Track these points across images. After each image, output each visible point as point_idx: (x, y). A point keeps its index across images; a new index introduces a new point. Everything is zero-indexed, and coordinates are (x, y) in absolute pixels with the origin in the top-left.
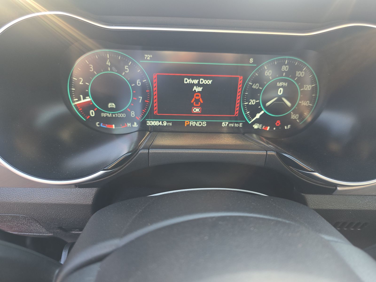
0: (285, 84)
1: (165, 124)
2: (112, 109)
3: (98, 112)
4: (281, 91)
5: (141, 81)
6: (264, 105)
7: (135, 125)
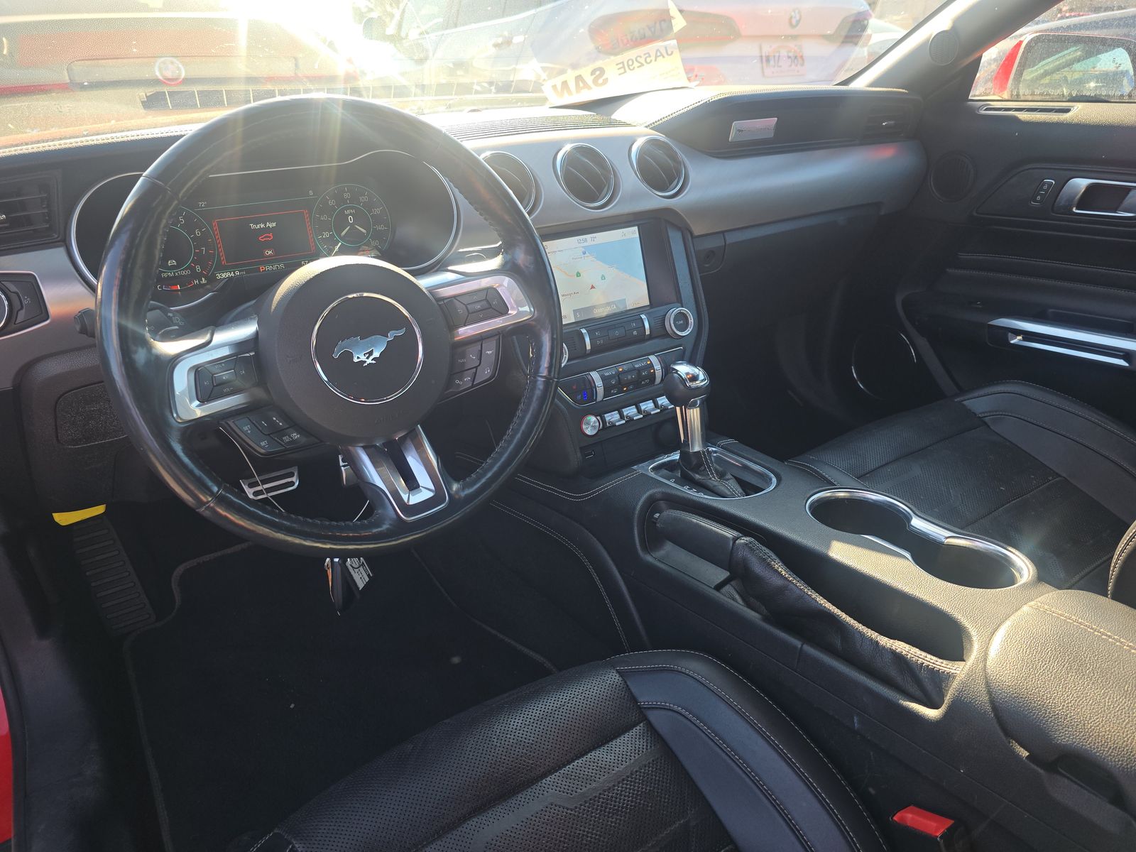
0: (353, 211)
1: (238, 273)
2: (173, 267)
4: (351, 219)
5: (200, 231)
6: (339, 235)
7: (204, 281)
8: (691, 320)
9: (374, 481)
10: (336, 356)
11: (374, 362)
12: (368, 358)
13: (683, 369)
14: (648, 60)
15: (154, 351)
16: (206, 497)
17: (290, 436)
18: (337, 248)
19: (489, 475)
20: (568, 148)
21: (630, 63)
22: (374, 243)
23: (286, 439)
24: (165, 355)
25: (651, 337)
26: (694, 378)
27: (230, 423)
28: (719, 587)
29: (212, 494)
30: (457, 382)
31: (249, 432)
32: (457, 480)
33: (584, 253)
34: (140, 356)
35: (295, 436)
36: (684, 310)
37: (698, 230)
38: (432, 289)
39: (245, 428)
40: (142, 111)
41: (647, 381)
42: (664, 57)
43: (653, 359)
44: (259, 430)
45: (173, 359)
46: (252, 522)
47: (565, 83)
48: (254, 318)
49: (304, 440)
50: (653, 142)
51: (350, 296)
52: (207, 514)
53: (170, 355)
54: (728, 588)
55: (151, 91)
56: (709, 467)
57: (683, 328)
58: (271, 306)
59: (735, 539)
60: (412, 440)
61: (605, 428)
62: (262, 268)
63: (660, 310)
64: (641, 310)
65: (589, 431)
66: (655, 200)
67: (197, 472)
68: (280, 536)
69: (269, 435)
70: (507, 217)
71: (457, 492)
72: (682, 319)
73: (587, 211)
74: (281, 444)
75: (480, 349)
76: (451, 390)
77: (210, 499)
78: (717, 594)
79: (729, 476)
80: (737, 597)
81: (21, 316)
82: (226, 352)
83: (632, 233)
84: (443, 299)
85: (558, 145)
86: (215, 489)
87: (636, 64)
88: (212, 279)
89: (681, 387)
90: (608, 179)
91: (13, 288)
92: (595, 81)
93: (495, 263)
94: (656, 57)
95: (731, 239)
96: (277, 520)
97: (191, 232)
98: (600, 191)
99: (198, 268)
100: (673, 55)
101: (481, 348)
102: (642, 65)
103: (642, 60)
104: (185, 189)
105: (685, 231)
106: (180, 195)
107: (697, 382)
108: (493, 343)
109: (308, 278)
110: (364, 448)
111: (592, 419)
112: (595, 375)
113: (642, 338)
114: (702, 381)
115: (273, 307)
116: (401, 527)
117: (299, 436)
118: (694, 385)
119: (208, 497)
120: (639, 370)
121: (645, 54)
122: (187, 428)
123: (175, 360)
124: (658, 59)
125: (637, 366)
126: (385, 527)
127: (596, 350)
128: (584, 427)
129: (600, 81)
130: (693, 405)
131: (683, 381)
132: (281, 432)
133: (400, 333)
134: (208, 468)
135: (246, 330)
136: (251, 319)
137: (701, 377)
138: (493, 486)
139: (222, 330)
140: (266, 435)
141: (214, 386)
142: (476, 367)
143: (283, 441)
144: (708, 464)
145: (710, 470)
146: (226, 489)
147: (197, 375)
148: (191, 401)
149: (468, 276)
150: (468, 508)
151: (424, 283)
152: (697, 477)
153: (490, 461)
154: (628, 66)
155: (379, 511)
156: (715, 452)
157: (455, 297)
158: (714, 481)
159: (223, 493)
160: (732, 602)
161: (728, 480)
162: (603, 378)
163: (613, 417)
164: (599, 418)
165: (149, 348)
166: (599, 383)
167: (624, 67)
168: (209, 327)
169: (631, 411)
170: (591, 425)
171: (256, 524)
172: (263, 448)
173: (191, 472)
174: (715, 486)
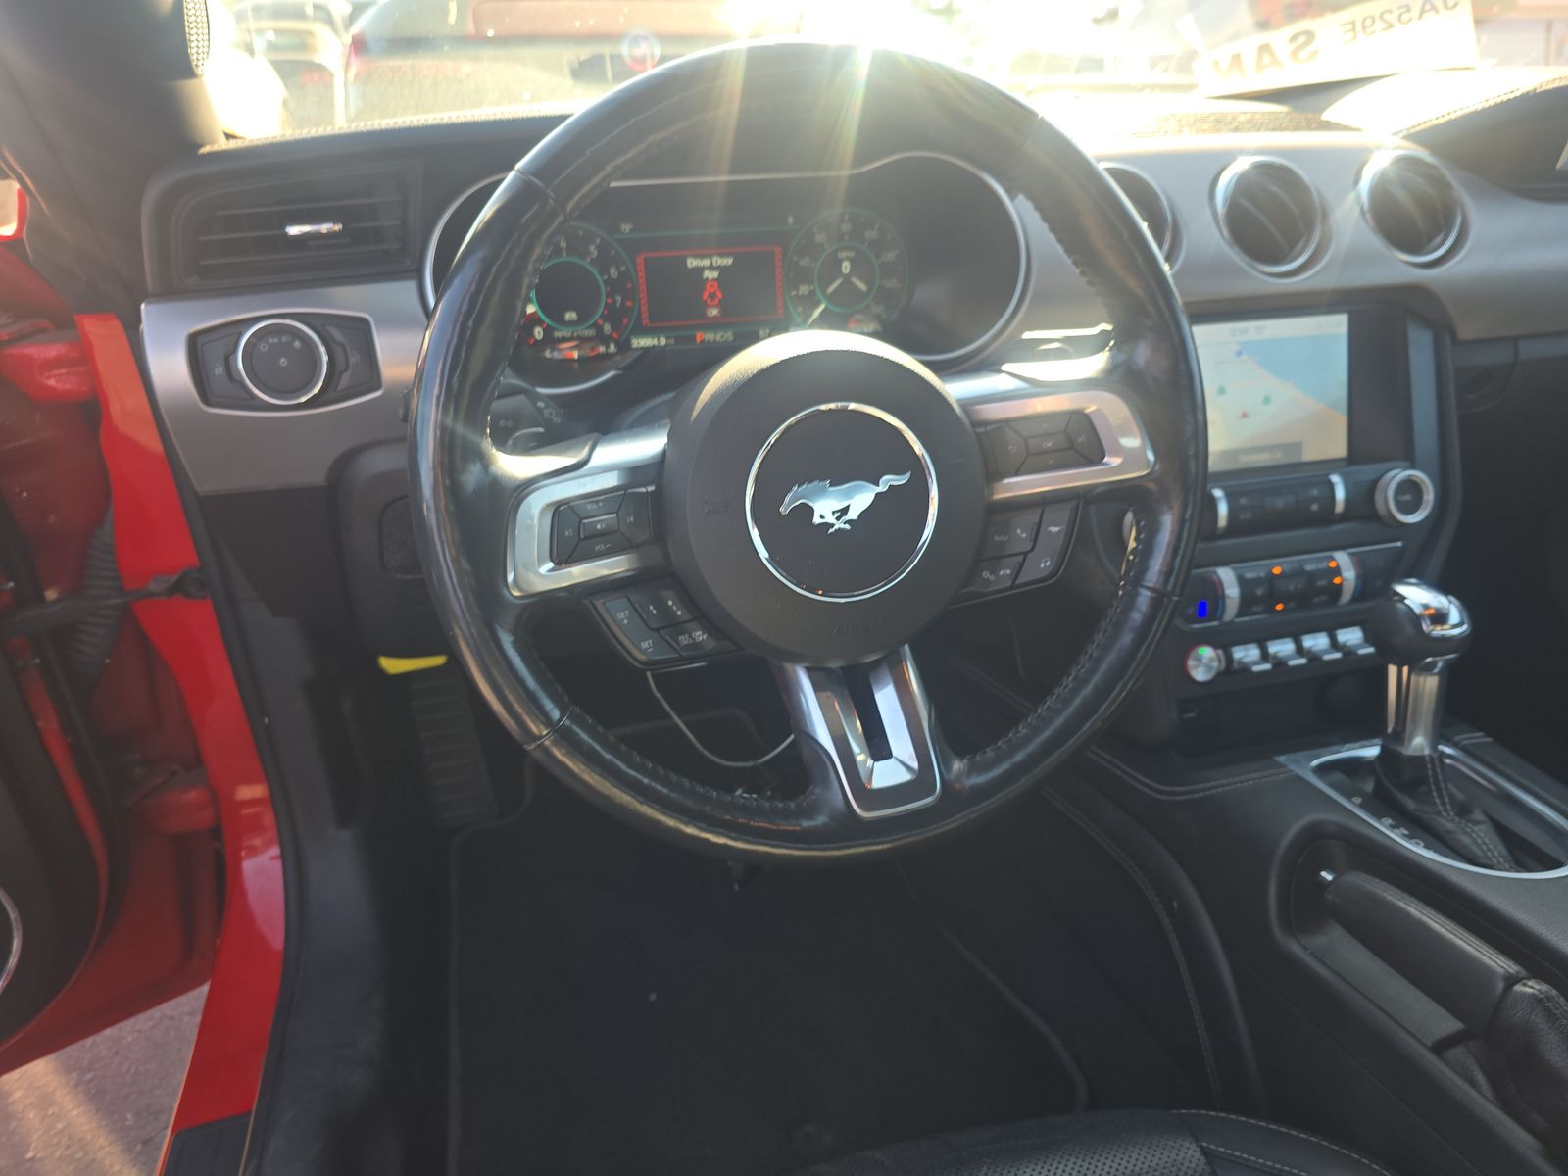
0: (851, 254)
1: (663, 341)
2: (571, 323)
3: (548, 331)
4: (846, 267)
5: (618, 269)
6: (824, 293)
7: (612, 348)
8: (1429, 496)
9: (816, 733)
10: (784, 510)
11: (847, 527)
12: (838, 519)
13: (1416, 596)
14: (1405, 17)
15: (493, 469)
16: (538, 727)
17: (690, 636)
18: (817, 313)
19: (1019, 757)
20: (1241, 165)
21: (1368, 22)
22: (877, 309)
23: (684, 640)
24: (510, 478)
25: (1344, 517)
26: (1440, 618)
27: (599, 604)
28: (1440, 1047)
29: (547, 721)
30: (986, 575)
31: (626, 622)
32: (961, 755)
33: (1239, 353)
34: (471, 477)
35: (700, 636)
36: (1418, 475)
37: (1466, 332)
38: (968, 404)
39: (619, 615)
40: (569, 82)
41: (1324, 598)
42: (1437, 12)
43: (1342, 559)
44: (643, 619)
45: (523, 484)
46: (606, 779)
47: (1236, 58)
48: (665, 426)
49: (712, 644)
50: (1407, 162)
51: (823, 407)
52: (538, 755)
53: (516, 479)
54: (1457, 1053)
55: (585, 52)
56: (1439, 790)
57: (1410, 508)
58: (692, 411)
59: (1511, 981)
60: (891, 670)
61: (1232, 671)
62: (700, 336)
63: (1367, 471)
64: (1331, 465)
65: (1200, 675)
66: (1399, 268)
67: (531, 682)
68: (646, 810)
69: (657, 630)
70: (1132, 283)
71: (959, 777)
72: (1410, 494)
73: (1265, 279)
74: (672, 647)
75: (1037, 520)
76: (971, 589)
77: (545, 733)
78: (1431, 1059)
79: (1478, 815)
80: (1480, 1077)
81: (344, 382)
82: (611, 480)
83: (1336, 325)
84: (985, 423)
85: (1224, 158)
86: (555, 714)
87: (1379, 25)
88: (624, 347)
89: (1409, 629)
90: (1310, 227)
91: (338, 335)
92: (1295, 53)
93: (1095, 364)
94: (1422, 12)
95: (1530, 351)
96: (646, 781)
97: (604, 270)
98: (1292, 244)
99: (607, 328)
100: (1458, 7)
101: (1041, 518)
102: (1391, 26)
103: (1392, 18)
104: (577, 197)
105: (1442, 329)
106: (569, 207)
107: (1445, 627)
108: (1065, 512)
109: (759, 368)
110: (809, 671)
111: (1206, 652)
112: (1226, 575)
113: (1326, 516)
114: (1455, 627)
115: (695, 413)
116: (848, 827)
117: (705, 636)
118: (1438, 631)
119: (542, 727)
120: (1312, 577)
121: (1400, 8)
122: (528, 606)
123: (527, 486)
124: (1425, 15)
125: (1309, 568)
126: (821, 820)
127: (1235, 528)
128: (1191, 663)
129: (1304, 53)
130: (1428, 669)
131: (1415, 619)
132: (676, 627)
133: (900, 480)
134: (550, 676)
135: (647, 446)
136: (660, 426)
137: (1455, 616)
138: (1023, 780)
139: (611, 441)
140: (651, 629)
141: (580, 539)
142: (1026, 554)
143: (678, 643)
144: (1436, 782)
145: (1441, 797)
146: (573, 718)
147: (557, 514)
148: (541, 563)
149: (1038, 388)
150: (974, 813)
151: (955, 390)
152: (1410, 804)
153: (1024, 731)
154: (1364, 28)
155: (817, 791)
156: (1450, 756)
157: (1007, 422)
158: (1448, 823)
159: (568, 723)
160: (1466, 1087)
161: (1476, 823)
162: (1242, 581)
163: (1247, 653)
164: (1220, 652)
165: (485, 462)
166: (1233, 593)
167: (1354, 29)
168: (591, 435)
169: (1282, 648)
170: (1203, 663)
171: (613, 785)
172: (644, 652)
173: (521, 682)
174: (1450, 832)
